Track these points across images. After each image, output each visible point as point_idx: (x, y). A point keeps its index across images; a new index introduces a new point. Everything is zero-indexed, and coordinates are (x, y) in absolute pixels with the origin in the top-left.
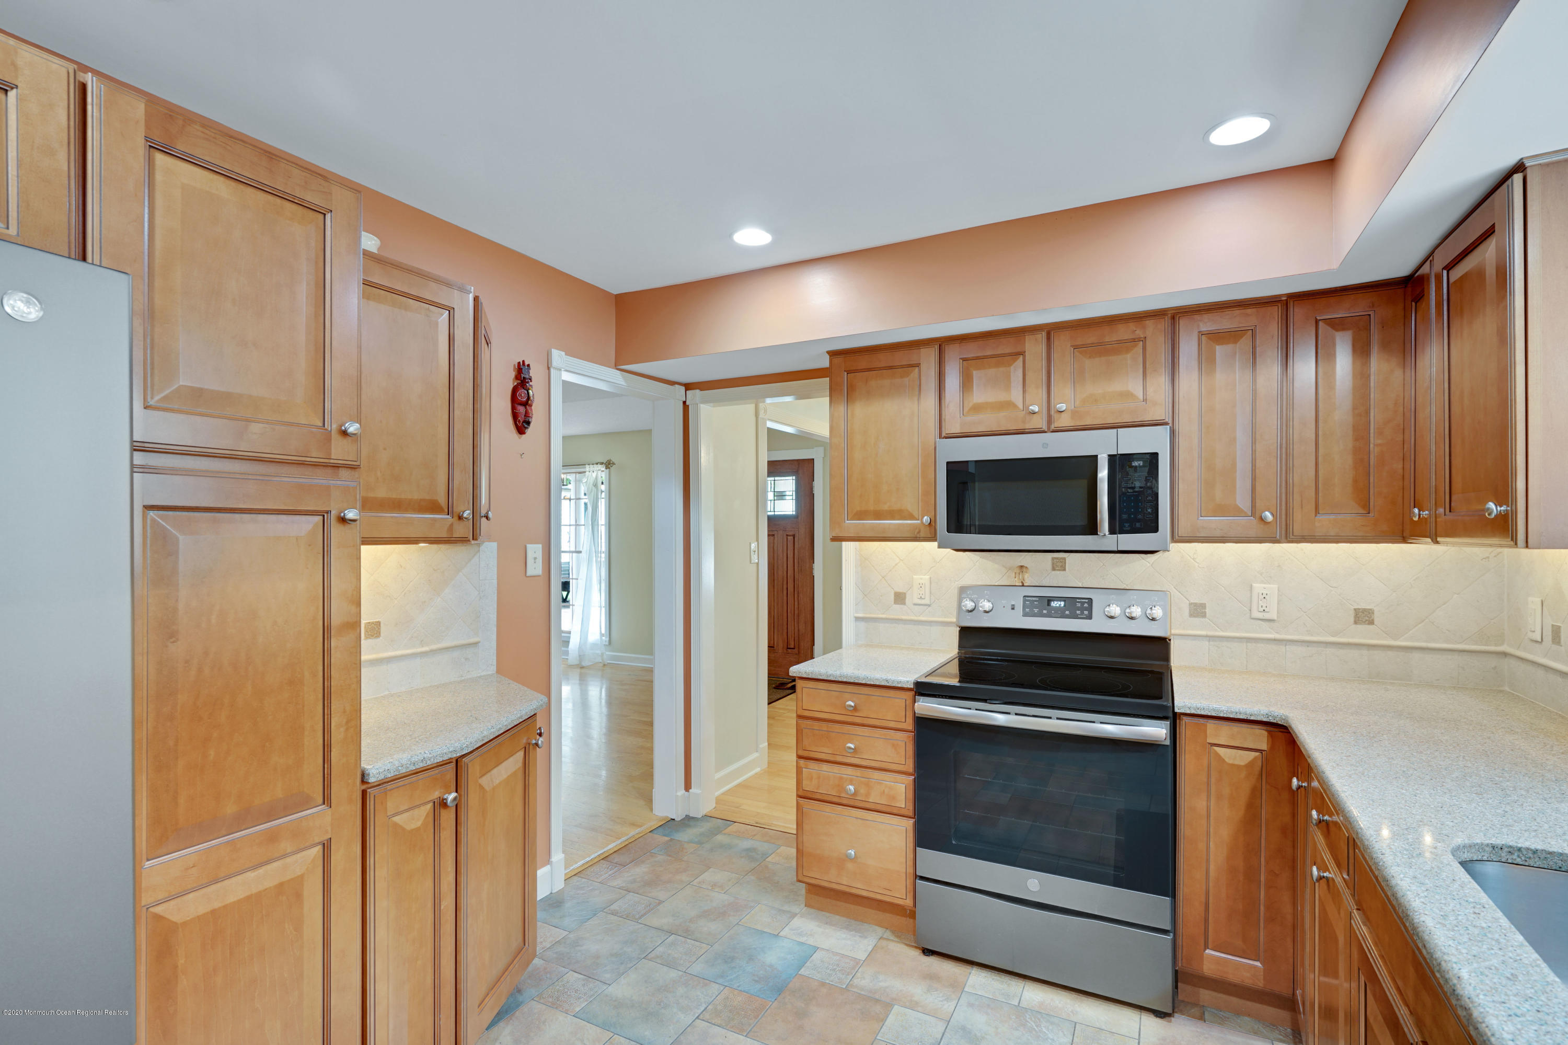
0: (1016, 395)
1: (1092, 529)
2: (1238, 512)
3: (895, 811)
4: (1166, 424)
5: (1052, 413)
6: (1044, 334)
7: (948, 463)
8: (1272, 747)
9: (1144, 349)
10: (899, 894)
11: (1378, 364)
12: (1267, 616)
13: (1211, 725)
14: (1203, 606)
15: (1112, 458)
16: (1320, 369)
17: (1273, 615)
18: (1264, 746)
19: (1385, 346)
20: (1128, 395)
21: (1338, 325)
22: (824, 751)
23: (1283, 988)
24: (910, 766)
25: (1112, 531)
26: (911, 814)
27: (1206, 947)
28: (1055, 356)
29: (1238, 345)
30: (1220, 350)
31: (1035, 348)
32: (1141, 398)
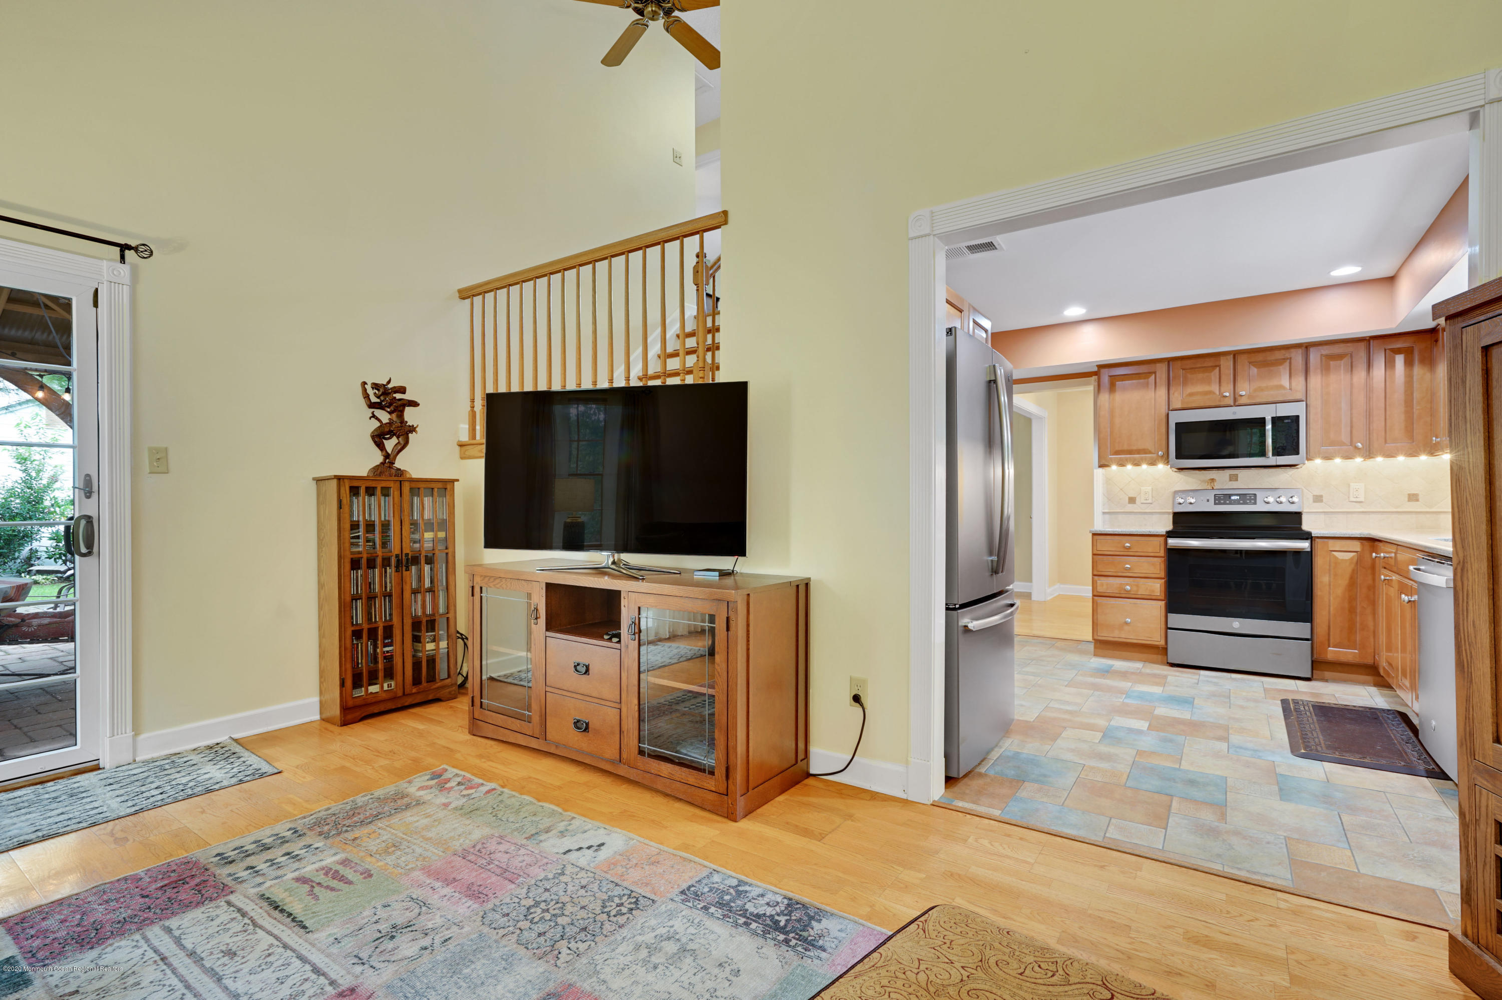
0: (1215, 388)
1: (1263, 454)
2: (1342, 444)
3: (1154, 598)
4: (1303, 401)
5: (1237, 396)
6: (1232, 356)
7: (1176, 424)
8: (1363, 550)
9: (1290, 363)
10: (1157, 639)
11: (1418, 370)
12: (1358, 500)
13: (1331, 542)
14: (1321, 496)
15: (1273, 418)
16: (1387, 373)
17: (1362, 499)
18: (1358, 549)
19: (1422, 361)
20: (1281, 387)
21: (1398, 351)
22: (1111, 570)
23: (1370, 661)
24: (1163, 574)
25: (1273, 455)
26: (1163, 598)
27: (1329, 646)
28: (1239, 367)
29: (1342, 362)
30: (1332, 363)
31: (1227, 364)
32: (1288, 388)
